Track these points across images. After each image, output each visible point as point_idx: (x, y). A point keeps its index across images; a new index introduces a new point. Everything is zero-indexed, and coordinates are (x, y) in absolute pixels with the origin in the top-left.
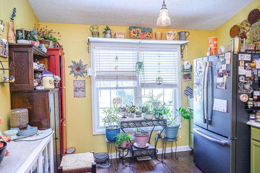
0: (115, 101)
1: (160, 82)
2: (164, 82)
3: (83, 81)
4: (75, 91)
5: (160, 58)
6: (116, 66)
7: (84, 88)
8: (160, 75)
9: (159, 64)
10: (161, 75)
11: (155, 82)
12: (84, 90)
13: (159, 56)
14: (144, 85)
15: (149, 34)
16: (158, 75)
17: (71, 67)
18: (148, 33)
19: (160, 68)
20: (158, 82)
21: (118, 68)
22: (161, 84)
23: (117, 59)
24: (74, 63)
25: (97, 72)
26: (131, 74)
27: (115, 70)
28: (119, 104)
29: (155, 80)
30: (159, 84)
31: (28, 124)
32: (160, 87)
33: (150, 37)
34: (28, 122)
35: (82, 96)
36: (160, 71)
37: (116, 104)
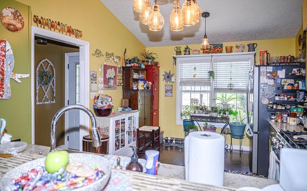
0: (192, 101)
1: (232, 88)
2: (235, 88)
3: (171, 85)
4: (165, 92)
5: (232, 67)
6: (195, 74)
7: (172, 91)
8: (231, 81)
9: (231, 72)
10: (233, 81)
11: (227, 87)
12: (172, 92)
13: (231, 66)
14: (217, 90)
15: (220, 49)
16: (230, 81)
17: (164, 75)
18: (218, 48)
19: (232, 75)
20: (230, 88)
21: (196, 76)
22: (232, 89)
23: (195, 69)
24: (166, 73)
25: (180, 79)
26: (206, 81)
27: (194, 78)
28: (196, 104)
29: (227, 85)
30: (231, 89)
31: (129, 106)
32: (231, 92)
33: (220, 51)
34: (128, 105)
35: (170, 96)
36: (231, 78)
37: (193, 103)
